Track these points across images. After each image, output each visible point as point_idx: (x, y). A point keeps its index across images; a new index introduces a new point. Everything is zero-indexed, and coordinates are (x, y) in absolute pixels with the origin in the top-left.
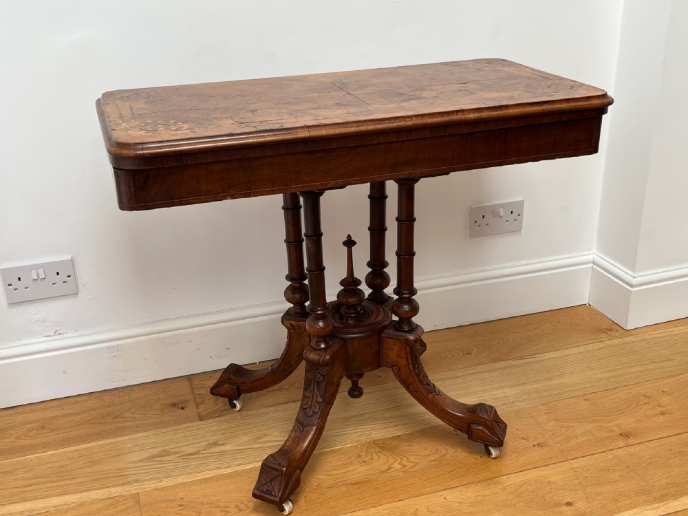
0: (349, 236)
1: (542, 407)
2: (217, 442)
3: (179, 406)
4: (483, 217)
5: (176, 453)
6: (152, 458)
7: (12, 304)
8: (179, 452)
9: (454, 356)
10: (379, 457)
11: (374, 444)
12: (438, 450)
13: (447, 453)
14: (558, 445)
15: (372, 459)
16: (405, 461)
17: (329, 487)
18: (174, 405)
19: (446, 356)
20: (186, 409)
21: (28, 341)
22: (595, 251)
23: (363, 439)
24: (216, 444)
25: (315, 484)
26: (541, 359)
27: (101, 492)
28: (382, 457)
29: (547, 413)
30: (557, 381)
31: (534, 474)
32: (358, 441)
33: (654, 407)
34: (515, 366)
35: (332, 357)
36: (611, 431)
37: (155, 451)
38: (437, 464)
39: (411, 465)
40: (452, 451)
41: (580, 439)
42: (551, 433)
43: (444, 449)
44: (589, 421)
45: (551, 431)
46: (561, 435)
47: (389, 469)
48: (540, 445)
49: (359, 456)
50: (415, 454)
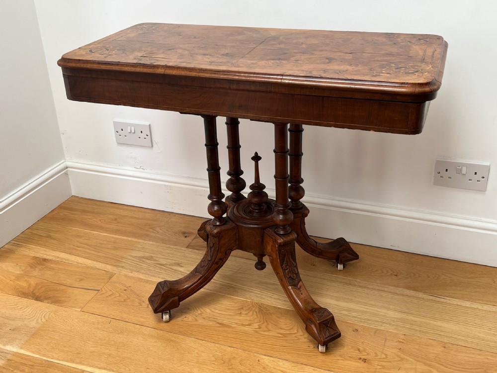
0: (256, 153)
2: (181, 263)
3: (185, 234)
4: (447, 170)
5: (155, 260)
6: (143, 257)
7: (120, 144)
8: (157, 261)
9: (383, 272)
10: (252, 315)
11: (259, 305)
12: (292, 329)
13: (295, 334)
14: (379, 367)
15: (246, 314)
16: (263, 326)
17: (204, 318)
18: (184, 233)
19: (377, 270)
20: (187, 238)
21: (126, 168)
23: (256, 300)
24: (179, 265)
25: (199, 312)
26: (448, 302)
27: (103, 265)
28: (255, 316)
29: (400, 342)
30: (439, 323)
32: (252, 300)
34: (419, 299)
35: (219, 233)
37: (147, 255)
38: (279, 337)
39: (266, 329)
40: (301, 333)
42: (384, 356)
43: (297, 331)
44: (425, 363)
45: (386, 355)
46: (390, 362)
47: (249, 325)
48: (365, 360)
49: (243, 309)
50: (275, 324)
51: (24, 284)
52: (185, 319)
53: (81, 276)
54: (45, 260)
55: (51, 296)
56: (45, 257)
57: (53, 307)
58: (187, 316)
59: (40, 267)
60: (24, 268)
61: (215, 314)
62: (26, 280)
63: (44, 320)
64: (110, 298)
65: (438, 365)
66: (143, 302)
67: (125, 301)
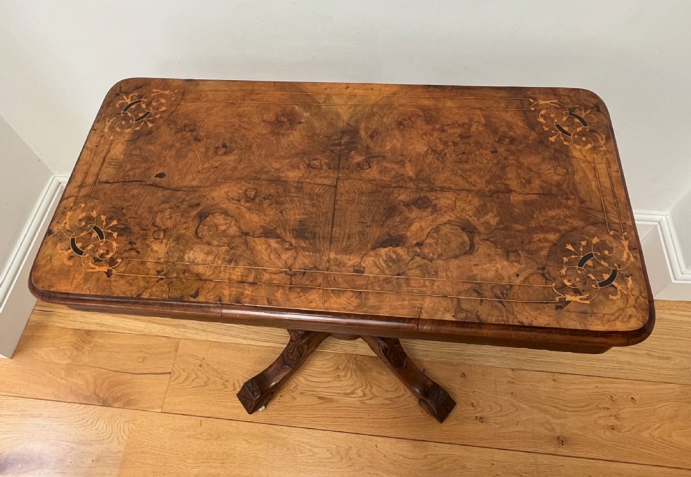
1: (510, 373)
10: (352, 376)
12: (397, 389)
13: (403, 395)
14: (497, 426)
15: (345, 376)
16: (367, 392)
17: (302, 394)
22: (668, 213)
25: (294, 385)
28: (354, 377)
29: (510, 382)
31: (458, 451)
32: (345, 351)
33: (611, 416)
36: (553, 430)
38: (388, 404)
39: (371, 396)
41: (519, 428)
42: (499, 409)
44: (540, 409)
45: (501, 406)
46: (506, 415)
47: (352, 393)
48: (481, 419)
49: (338, 368)
50: (379, 385)
51: (80, 382)
52: (282, 399)
53: (142, 351)
54: (88, 332)
55: (119, 394)
56: (87, 327)
57: (127, 413)
58: (282, 394)
59: (87, 347)
60: (69, 353)
61: (312, 384)
62: (79, 374)
63: (125, 437)
64: (187, 383)
65: (552, 409)
66: (227, 381)
67: (206, 384)
